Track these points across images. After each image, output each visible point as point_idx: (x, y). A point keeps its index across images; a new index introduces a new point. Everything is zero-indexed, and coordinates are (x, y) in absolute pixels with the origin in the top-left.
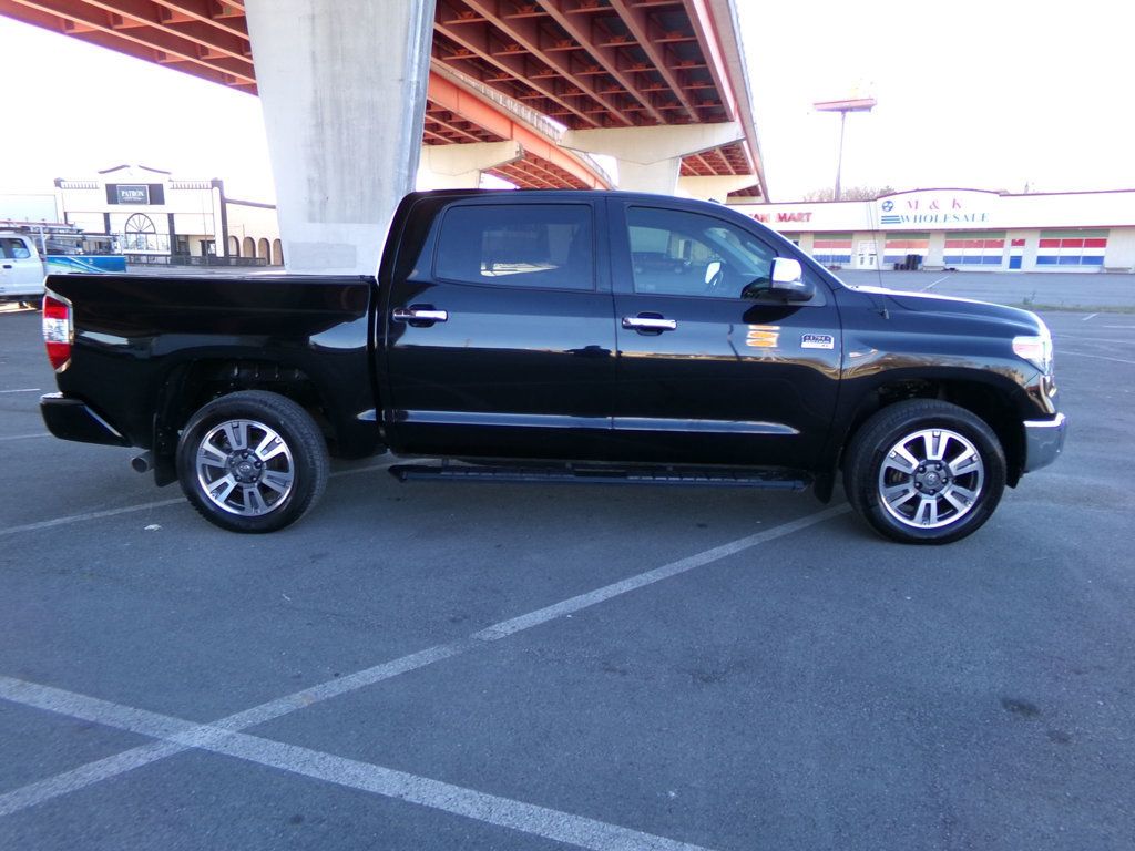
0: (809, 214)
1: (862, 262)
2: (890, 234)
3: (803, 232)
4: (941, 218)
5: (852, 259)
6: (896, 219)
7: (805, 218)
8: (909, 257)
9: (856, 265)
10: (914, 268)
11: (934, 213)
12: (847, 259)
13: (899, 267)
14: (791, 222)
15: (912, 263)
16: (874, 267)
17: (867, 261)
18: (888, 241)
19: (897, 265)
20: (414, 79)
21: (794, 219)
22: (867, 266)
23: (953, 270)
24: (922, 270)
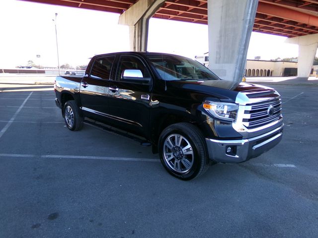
20: (249, 18)
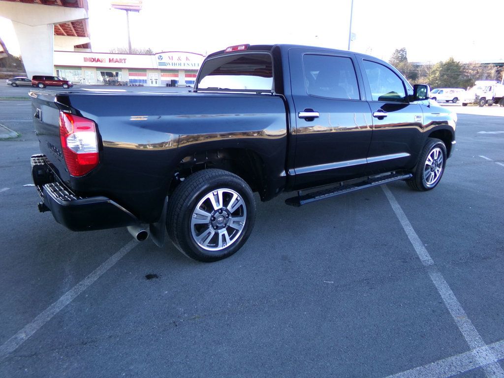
0: (125, 60)
1: (152, 83)
2: (163, 70)
3: (123, 68)
4: (182, 64)
5: (147, 82)
6: (164, 64)
7: (123, 61)
8: (172, 81)
9: (149, 84)
10: (174, 86)
11: (179, 62)
12: (145, 81)
13: (168, 85)
14: (117, 63)
15: (173, 83)
16: (157, 85)
17: (154, 82)
18: (162, 74)
19: (167, 84)
21: (118, 62)
22: (154, 85)
23: (189, 86)
24: (177, 87)
